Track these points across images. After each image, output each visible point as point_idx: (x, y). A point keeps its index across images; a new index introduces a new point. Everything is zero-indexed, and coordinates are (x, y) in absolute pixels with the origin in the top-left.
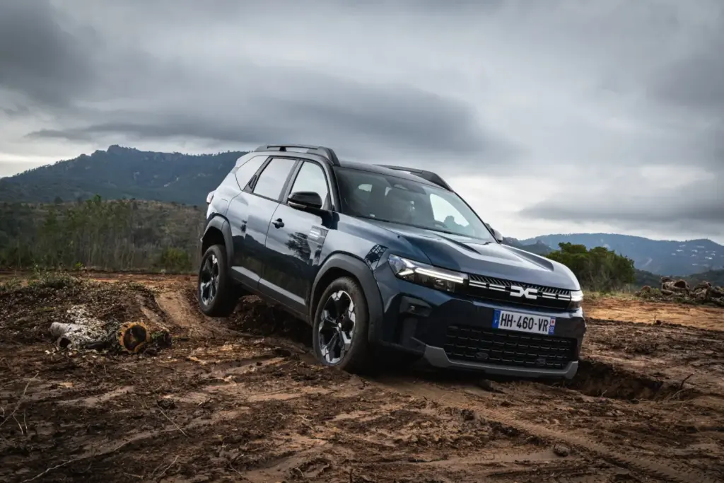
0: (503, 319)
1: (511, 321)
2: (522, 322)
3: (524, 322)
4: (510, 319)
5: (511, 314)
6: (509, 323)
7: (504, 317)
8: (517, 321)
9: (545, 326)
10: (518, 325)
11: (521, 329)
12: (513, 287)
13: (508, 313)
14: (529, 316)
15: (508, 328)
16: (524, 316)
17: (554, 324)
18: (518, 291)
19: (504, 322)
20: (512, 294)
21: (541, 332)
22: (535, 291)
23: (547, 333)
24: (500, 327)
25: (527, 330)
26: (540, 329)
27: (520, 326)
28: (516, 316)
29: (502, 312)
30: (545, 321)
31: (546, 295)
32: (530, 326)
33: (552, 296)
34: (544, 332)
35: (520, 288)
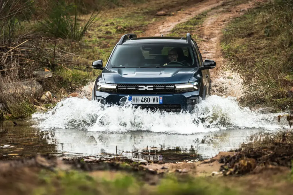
1: (138, 100)
2: (143, 100)
3: (145, 100)
4: (137, 99)
5: (137, 97)
6: (137, 101)
7: (134, 99)
9: (157, 100)
10: (142, 101)
11: (144, 103)
12: (139, 86)
13: (136, 97)
14: (147, 97)
15: (137, 103)
16: (144, 97)
17: (162, 99)
18: (143, 88)
20: (139, 89)
21: (155, 103)
22: (152, 86)
23: (159, 103)
25: (147, 103)
26: (154, 102)
27: (143, 102)
28: (140, 98)
29: (132, 97)
30: (156, 98)
31: (158, 88)
32: (149, 101)
33: (162, 87)
34: (157, 103)
35: (144, 86)
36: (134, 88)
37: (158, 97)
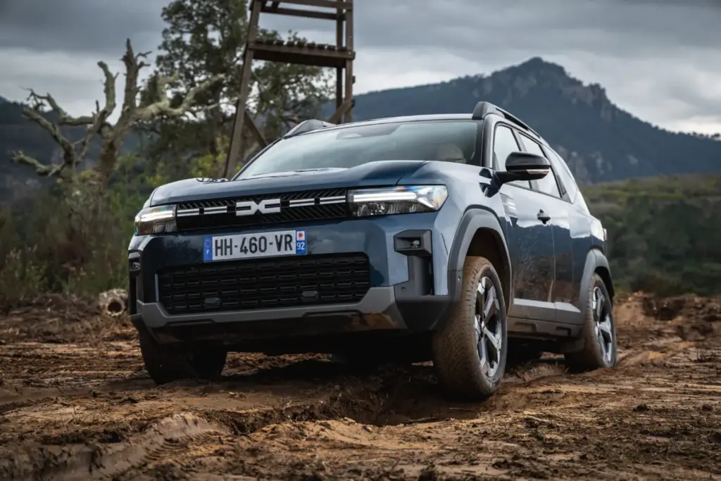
0: (217, 248)
1: (231, 247)
2: (247, 244)
3: (251, 245)
4: (228, 244)
5: (228, 237)
6: (228, 250)
7: (219, 245)
8: (239, 245)
9: (288, 243)
10: (242, 251)
11: (249, 255)
12: (239, 204)
13: (223, 238)
14: (258, 235)
15: (228, 257)
16: (249, 236)
17: (303, 238)
18: (249, 208)
19: (219, 251)
20: (239, 213)
21: (283, 252)
22: (278, 201)
23: (293, 252)
24: (215, 258)
25: (258, 254)
26: (279, 249)
27: (246, 251)
28: (237, 239)
29: (214, 239)
30: (287, 236)
31: (294, 203)
32: (263, 248)
33: (308, 202)
34: (289, 252)
35: (252, 204)
36: (222, 209)
37: (293, 233)
